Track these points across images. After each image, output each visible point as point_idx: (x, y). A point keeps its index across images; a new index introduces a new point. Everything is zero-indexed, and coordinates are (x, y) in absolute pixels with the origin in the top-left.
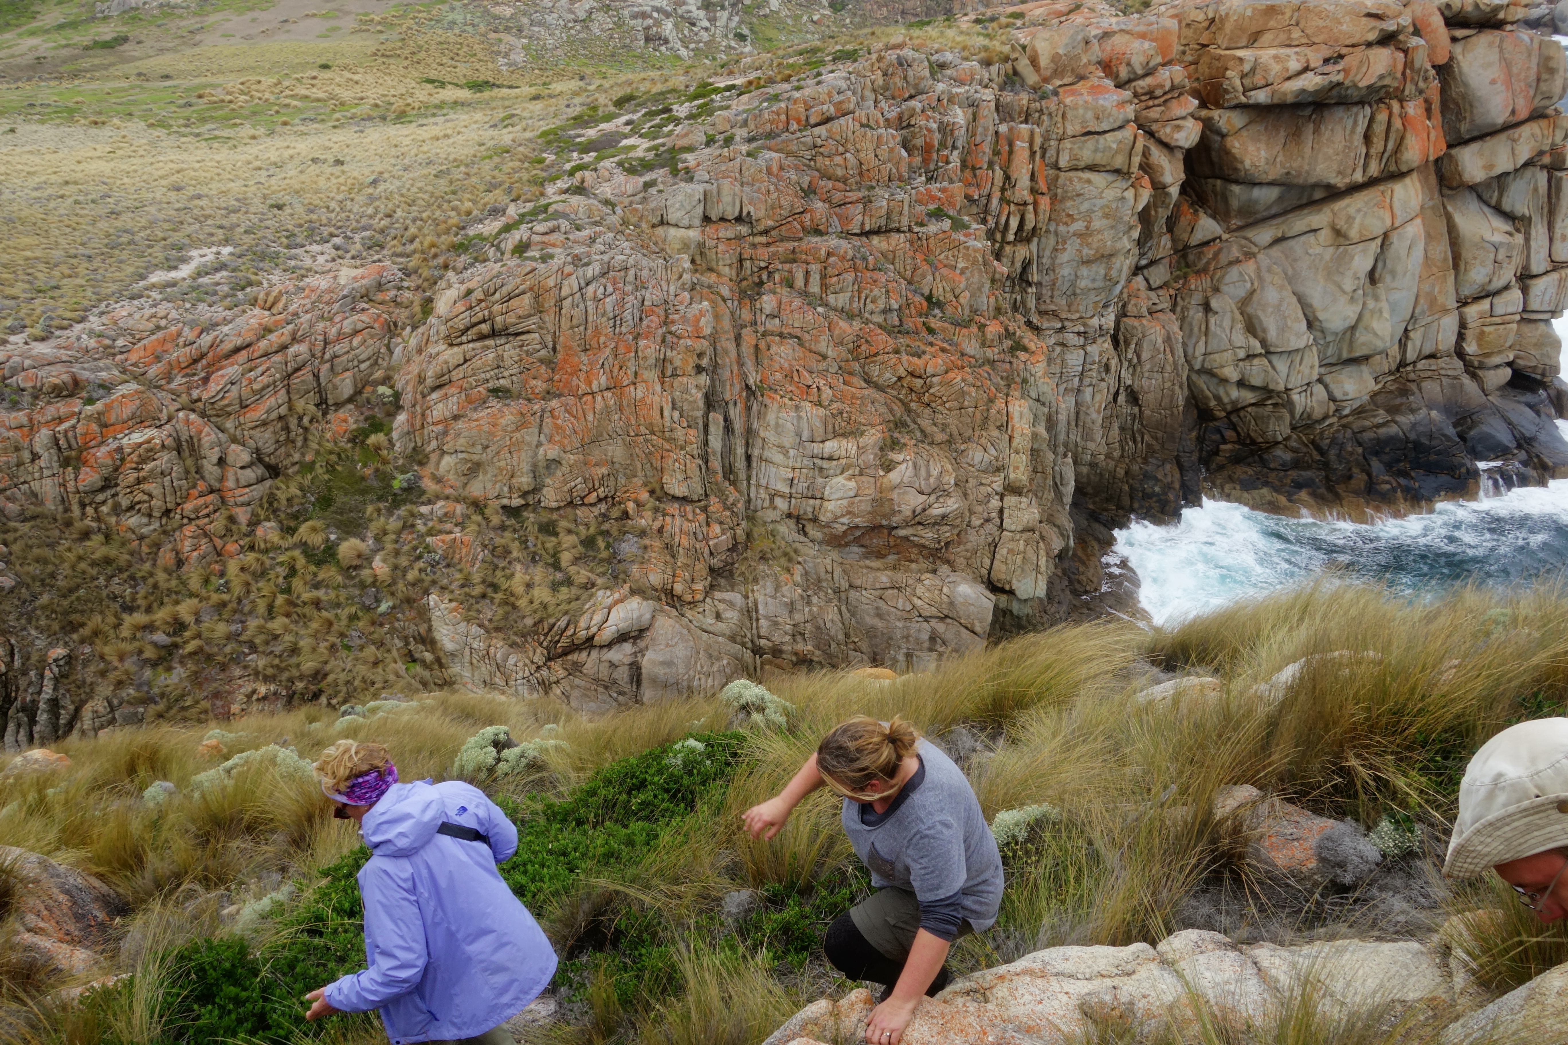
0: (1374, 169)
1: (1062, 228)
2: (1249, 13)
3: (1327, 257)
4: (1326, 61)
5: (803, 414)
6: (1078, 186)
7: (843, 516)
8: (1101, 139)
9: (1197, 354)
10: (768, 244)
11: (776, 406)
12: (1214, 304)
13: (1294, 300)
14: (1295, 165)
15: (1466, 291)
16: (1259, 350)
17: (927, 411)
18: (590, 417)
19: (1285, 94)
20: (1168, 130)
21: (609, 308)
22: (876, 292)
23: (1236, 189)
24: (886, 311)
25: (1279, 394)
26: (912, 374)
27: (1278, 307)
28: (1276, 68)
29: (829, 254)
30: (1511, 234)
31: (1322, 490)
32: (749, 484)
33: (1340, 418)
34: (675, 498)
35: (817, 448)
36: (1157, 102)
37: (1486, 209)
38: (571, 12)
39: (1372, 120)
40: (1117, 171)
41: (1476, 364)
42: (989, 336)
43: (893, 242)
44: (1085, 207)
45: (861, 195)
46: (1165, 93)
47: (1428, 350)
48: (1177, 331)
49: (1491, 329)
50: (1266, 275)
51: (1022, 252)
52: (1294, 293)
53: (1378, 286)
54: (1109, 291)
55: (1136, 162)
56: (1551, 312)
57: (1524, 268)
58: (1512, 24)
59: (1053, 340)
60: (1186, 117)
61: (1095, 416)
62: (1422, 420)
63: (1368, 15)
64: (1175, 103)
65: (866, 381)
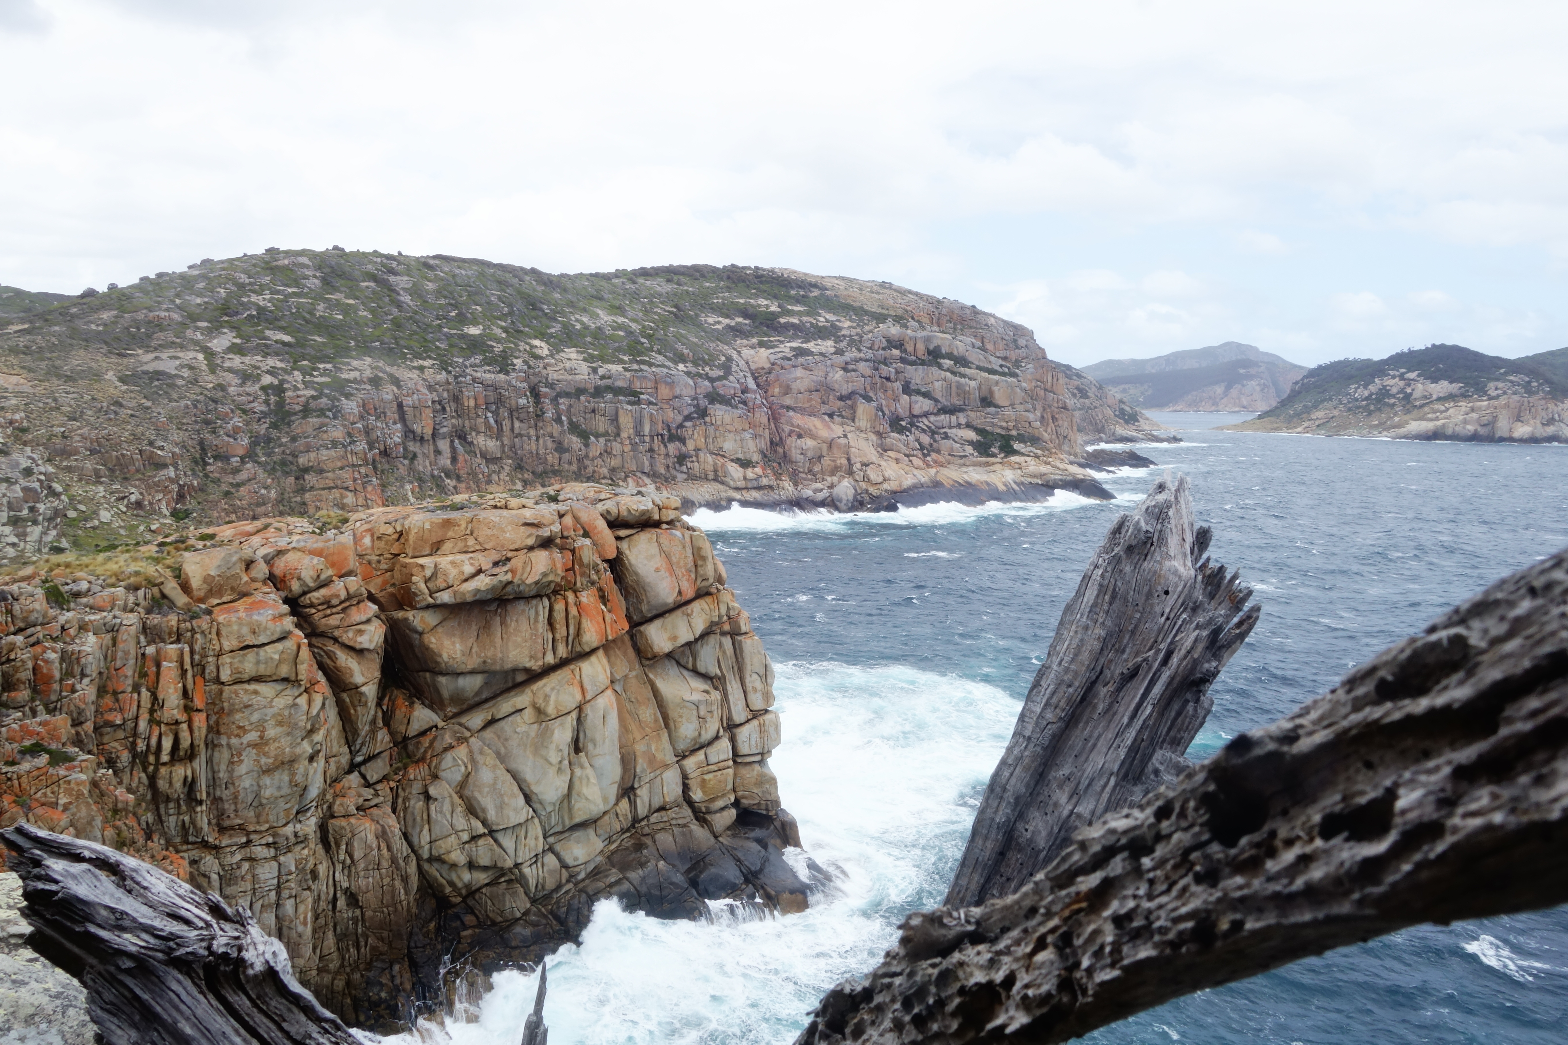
0: (562, 651)
1: (234, 741)
2: (427, 526)
3: (533, 734)
4: (496, 564)
6: (245, 698)
8: (262, 652)
9: (423, 843)
12: (432, 791)
13: (508, 777)
14: (489, 654)
15: (682, 746)
16: (482, 830)
19: (463, 594)
20: (351, 635)
23: (442, 680)
25: (510, 869)
27: (493, 786)
28: (453, 572)
30: (706, 692)
33: (576, 884)
36: (334, 610)
37: (685, 673)
39: (551, 610)
40: (285, 680)
41: (704, 809)
44: (255, 717)
46: (342, 602)
47: (657, 803)
48: (392, 823)
49: (710, 776)
50: (478, 757)
51: (180, 772)
52: (508, 771)
53: (582, 754)
54: (301, 796)
55: (303, 668)
56: (762, 754)
57: (728, 719)
58: (668, 523)
59: (238, 857)
60: (368, 621)
61: (300, 928)
62: (650, 872)
63: (524, 524)
64: (354, 610)
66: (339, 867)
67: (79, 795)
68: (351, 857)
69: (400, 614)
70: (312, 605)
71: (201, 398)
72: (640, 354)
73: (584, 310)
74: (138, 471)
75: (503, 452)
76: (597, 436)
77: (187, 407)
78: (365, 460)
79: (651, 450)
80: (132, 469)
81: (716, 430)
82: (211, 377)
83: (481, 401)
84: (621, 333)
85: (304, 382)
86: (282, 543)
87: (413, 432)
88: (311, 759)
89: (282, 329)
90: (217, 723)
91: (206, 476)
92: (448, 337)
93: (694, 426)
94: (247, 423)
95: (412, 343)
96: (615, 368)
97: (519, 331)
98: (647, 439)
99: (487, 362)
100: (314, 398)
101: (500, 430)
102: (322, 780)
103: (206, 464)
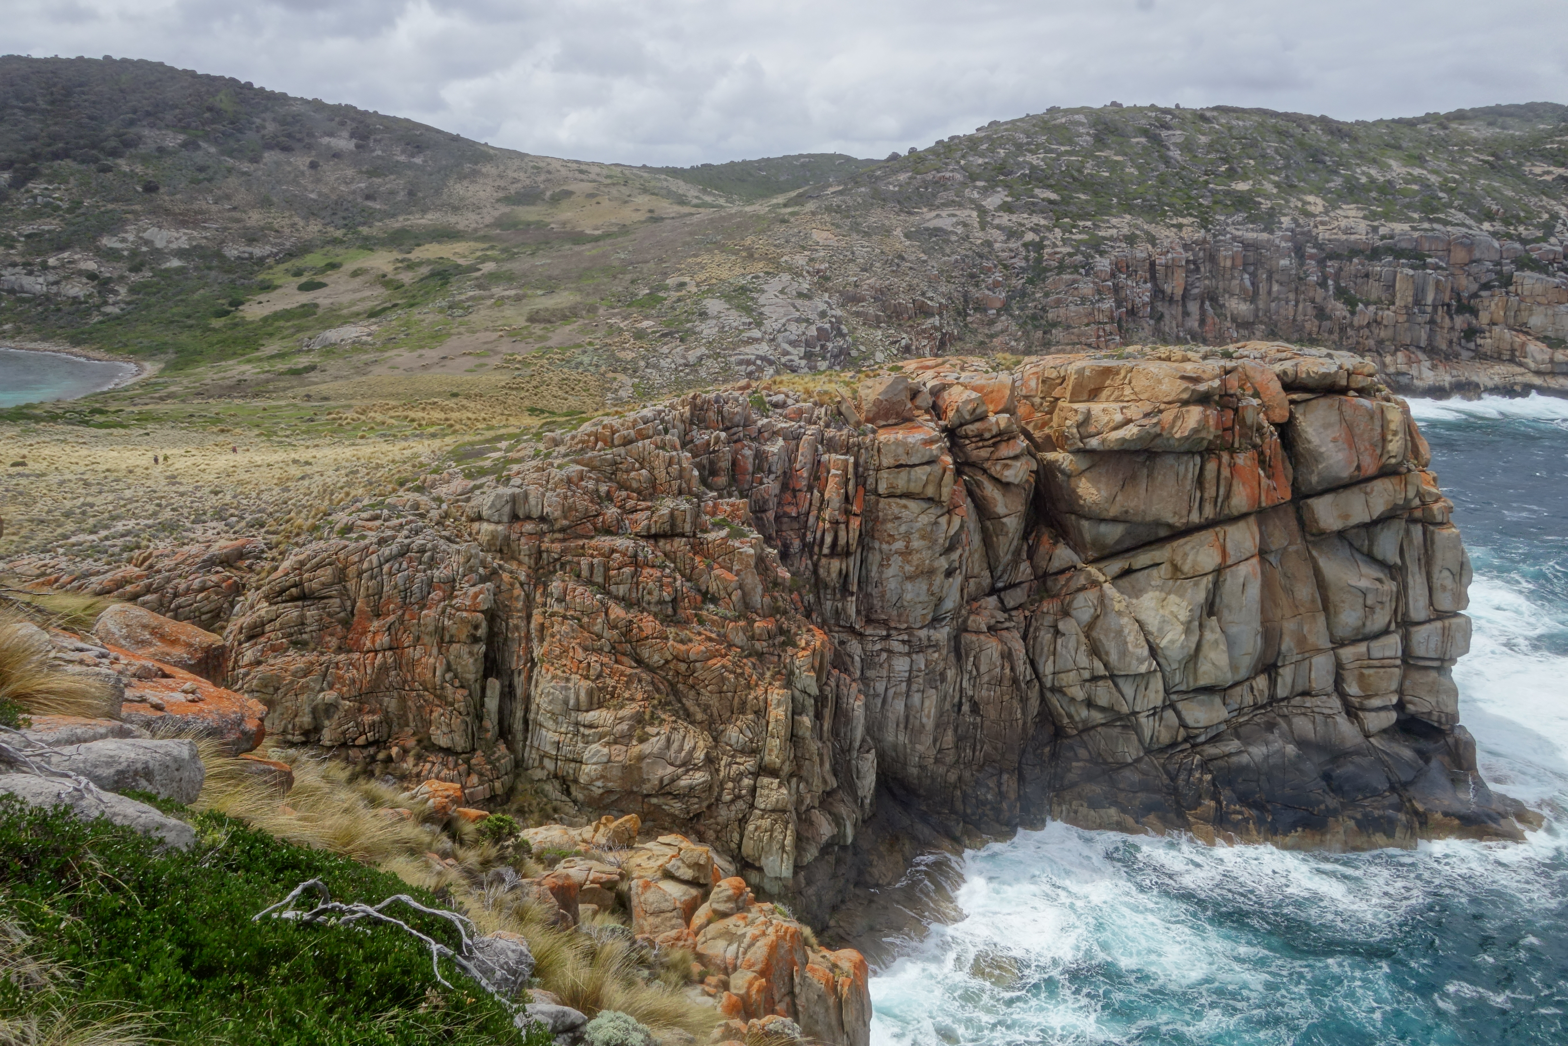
0: (1209, 512)
1: (885, 547)
2: (1088, 373)
3: (1167, 589)
4: (1147, 415)
5: (571, 685)
6: (896, 510)
7: (597, 779)
8: (913, 471)
9: (1047, 672)
10: (564, 540)
11: (549, 676)
12: (1061, 626)
13: (1136, 627)
14: (1132, 505)
15: (1340, 633)
16: (1103, 672)
17: (692, 693)
18: (369, 671)
19: (1111, 441)
20: (998, 468)
21: (400, 583)
22: (651, 584)
23: (1085, 524)
24: (661, 602)
25: (1127, 715)
26: (676, 657)
27: (1119, 633)
28: (1104, 419)
29: (613, 551)
30: (1379, 580)
31: (1172, 816)
32: (524, 746)
34: (441, 749)
35: (581, 716)
36: (986, 443)
37: (1358, 556)
38: (684, 357)
39: (1202, 469)
40: (930, 500)
41: (1357, 704)
42: (757, 631)
43: (676, 544)
44: (903, 529)
45: (649, 504)
46: (993, 437)
47: (1300, 686)
48: (1019, 648)
49: (1371, 671)
50: (1108, 601)
51: (836, 564)
52: (1137, 621)
53: (1214, 618)
54: (936, 605)
55: (946, 492)
56: (1442, 660)
57: (1403, 615)
58: (1356, 390)
59: (878, 647)
60: (1016, 458)
61: (924, 720)
62: (1276, 752)
63: (1183, 378)
64: (1004, 444)
65: (636, 661)
66: (966, 677)
67: (747, 566)
68: (978, 670)
69: (1052, 456)
70: (966, 437)
71: (970, 253)
72: (1435, 210)
73: (1374, 161)
74: (910, 318)
75: (1257, 316)
77: (956, 261)
78: (1112, 318)
79: (1432, 322)
80: (906, 316)
81: (1521, 301)
82: (981, 234)
83: (1239, 262)
84: (1415, 187)
85: (1063, 240)
86: (951, 378)
87: (1163, 292)
88: (949, 573)
89: (1049, 187)
90: (873, 529)
91: (966, 326)
92: (1213, 192)
93: (1493, 296)
94: (1007, 278)
95: (1174, 200)
96: (1400, 227)
97: (1292, 186)
98: (1429, 309)
99: (1251, 219)
100: (1070, 255)
101: (1256, 293)
102: (958, 595)
103: (967, 315)
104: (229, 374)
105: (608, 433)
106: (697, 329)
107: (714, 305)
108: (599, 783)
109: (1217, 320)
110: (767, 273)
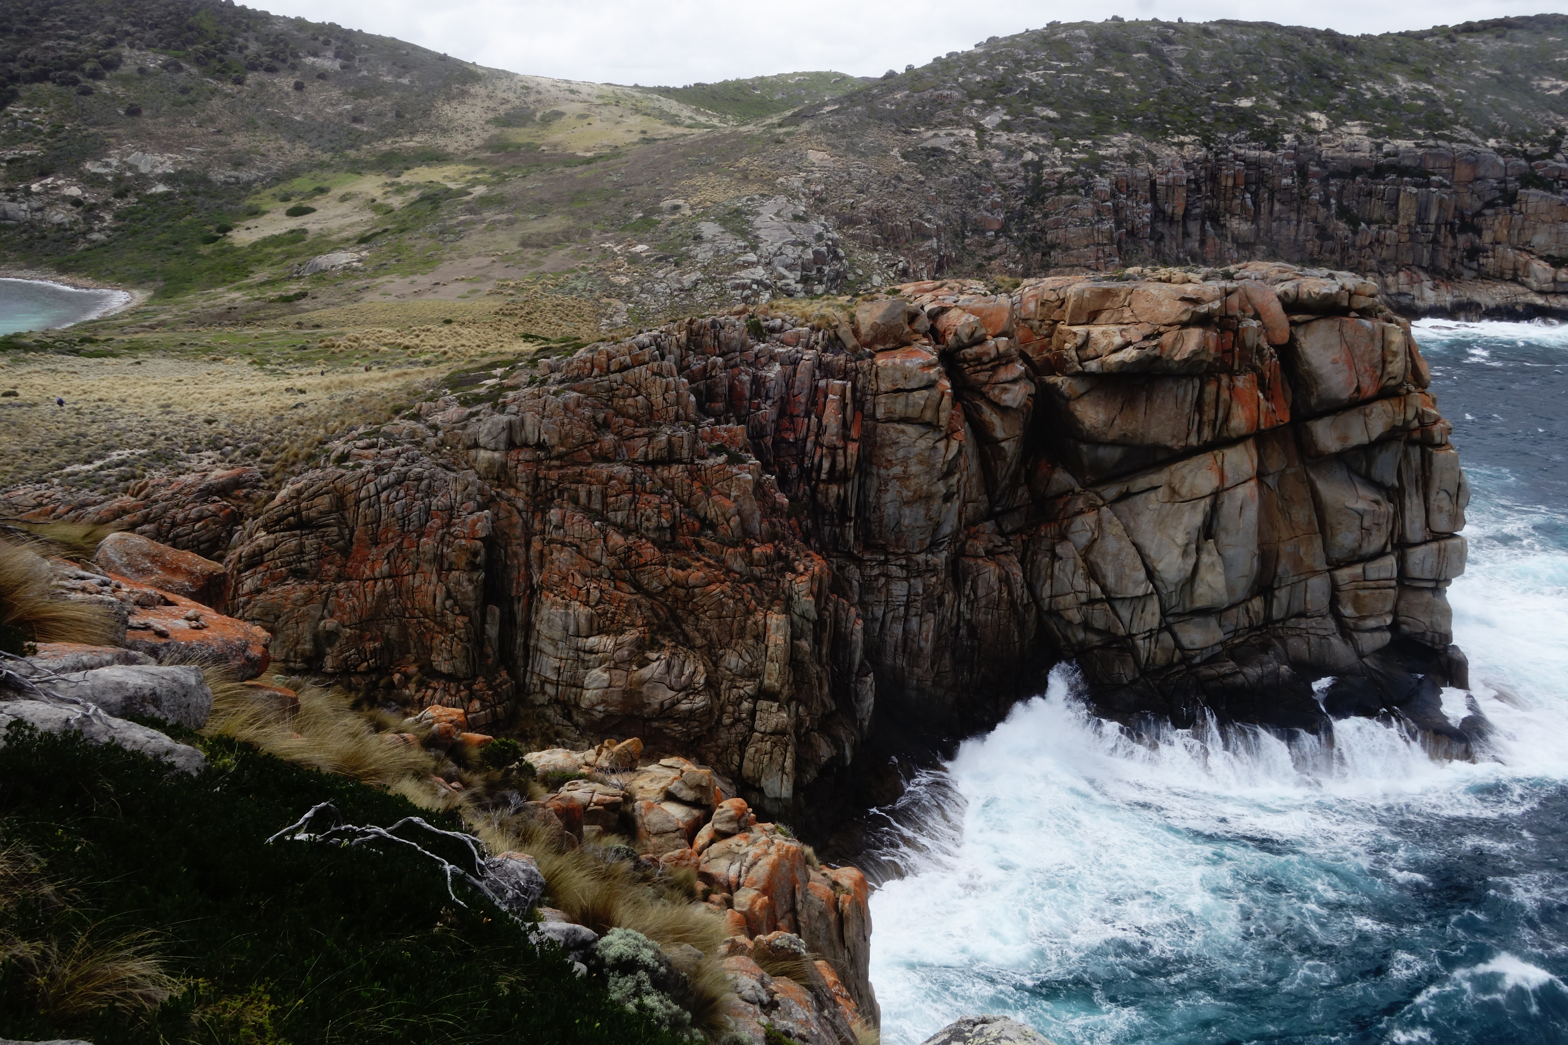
0: (1207, 434)
1: (883, 471)
2: (1087, 295)
3: (1164, 512)
4: (1146, 337)
5: (571, 611)
6: (894, 436)
7: (598, 704)
8: (911, 396)
9: (1044, 595)
10: (561, 467)
11: (549, 602)
12: (1059, 550)
13: (1133, 550)
14: (1131, 428)
15: (1336, 555)
16: (1100, 595)
17: (692, 618)
18: (369, 599)
19: (1110, 364)
20: (997, 392)
21: (398, 510)
22: (649, 511)
23: (1084, 447)
24: (659, 528)
25: (1124, 638)
26: (675, 584)
27: (1116, 556)
28: (1104, 342)
29: (611, 478)
30: (1377, 502)
32: (525, 672)
33: (1188, 667)
34: (443, 675)
35: (581, 642)
36: (984, 367)
37: (1356, 479)
38: (679, 282)
39: (1201, 391)
40: (928, 425)
41: (1351, 625)
42: (756, 557)
43: (673, 471)
44: (901, 454)
45: (646, 430)
47: (1296, 608)
48: (1017, 572)
49: (1367, 592)
50: (1105, 525)
51: (834, 489)
52: (1134, 544)
53: (1211, 541)
54: (934, 530)
55: (944, 416)
56: (1437, 581)
57: (1400, 536)
58: (1357, 311)
59: (876, 572)
60: (1014, 381)
61: (923, 644)
62: (1271, 673)
63: (1183, 299)
64: (1002, 369)
65: (635, 588)
66: (964, 601)
67: (745, 492)
68: (975, 594)
69: (1051, 379)
70: (965, 360)
71: (968, 173)
72: (1441, 127)
73: (1381, 76)
74: (907, 241)
75: (1258, 236)
76: (1369, 223)
77: (954, 182)
78: (1111, 240)
79: (1435, 241)
80: (903, 238)
81: (1525, 219)
82: (978, 154)
83: (1241, 180)
84: (1421, 103)
85: (1062, 159)
86: (949, 302)
87: (1163, 212)
88: (947, 498)
89: (1049, 105)
90: (871, 454)
91: (964, 248)
92: (1216, 110)
93: (1496, 214)
94: (1005, 199)
95: (1176, 117)
96: (1404, 144)
97: (1296, 103)
98: (1432, 228)
99: (1254, 137)
100: (1069, 174)
101: (1257, 212)
102: (956, 520)
103: (965, 237)
104: (219, 301)
105: (603, 358)
106: (692, 253)
107: (709, 229)
108: (600, 708)
109: (1217, 241)
110: (763, 195)
